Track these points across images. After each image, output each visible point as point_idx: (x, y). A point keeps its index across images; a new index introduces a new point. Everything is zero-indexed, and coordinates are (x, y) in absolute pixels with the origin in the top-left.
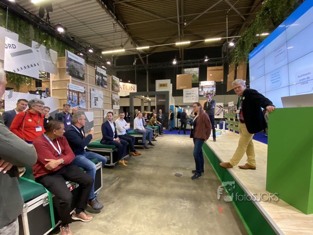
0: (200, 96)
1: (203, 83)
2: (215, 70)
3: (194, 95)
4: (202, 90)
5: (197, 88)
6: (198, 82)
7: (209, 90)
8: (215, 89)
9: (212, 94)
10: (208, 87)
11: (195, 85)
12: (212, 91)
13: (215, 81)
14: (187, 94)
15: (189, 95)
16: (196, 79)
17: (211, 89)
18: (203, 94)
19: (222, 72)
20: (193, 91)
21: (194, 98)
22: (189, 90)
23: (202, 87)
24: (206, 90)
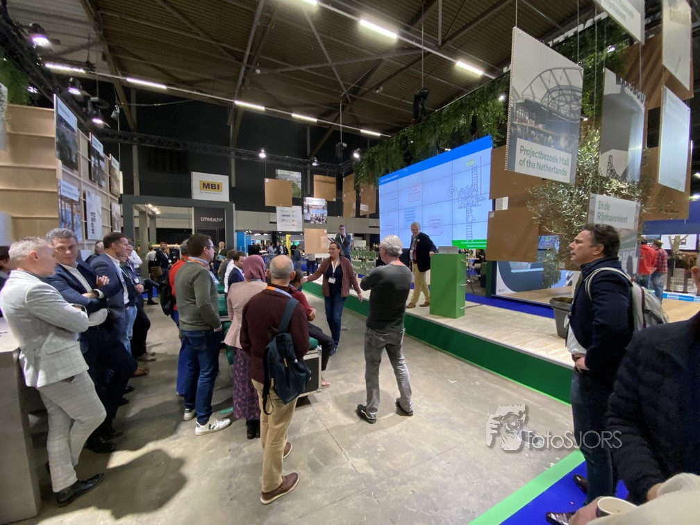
0: (306, 221)
1: (309, 201)
2: (325, 182)
3: (295, 219)
4: (308, 212)
5: (299, 208)
6: (300, 197)
7: (319, 214)
8: (326, 212)
9: (323, 220)
10: (316, 207)
11: (298, 202)
12: (323, 215)
13: (326, 201)
14: (284, 216)
15: (286, 218)
16: (298, 191)
17: (322, 212)
18: (309, 219)
19: (334, 187)
20: (293, 212)
21: (295, 223)
22: (287, 208)
23: (308, 207)
24: (314, 213)
